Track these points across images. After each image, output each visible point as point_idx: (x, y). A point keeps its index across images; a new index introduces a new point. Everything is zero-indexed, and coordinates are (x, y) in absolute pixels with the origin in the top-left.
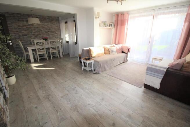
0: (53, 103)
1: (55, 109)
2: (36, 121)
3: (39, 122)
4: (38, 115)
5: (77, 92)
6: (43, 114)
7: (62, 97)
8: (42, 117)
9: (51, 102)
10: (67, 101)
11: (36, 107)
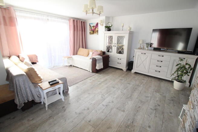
0: (135, 115)
1: (139, 110)
2: (156, 117)
3: (155, 114)
4: (153, 119)
5: (111, 101)
6: (149, 115)
7: (124, 111)
8: (151, 114)
9: (135, 117)
10: (126, 105)
11: (149, 127)
